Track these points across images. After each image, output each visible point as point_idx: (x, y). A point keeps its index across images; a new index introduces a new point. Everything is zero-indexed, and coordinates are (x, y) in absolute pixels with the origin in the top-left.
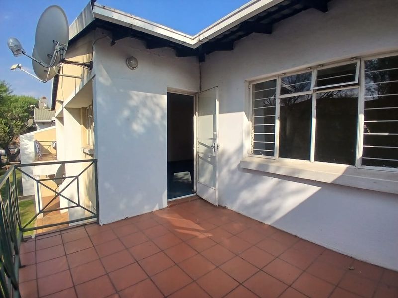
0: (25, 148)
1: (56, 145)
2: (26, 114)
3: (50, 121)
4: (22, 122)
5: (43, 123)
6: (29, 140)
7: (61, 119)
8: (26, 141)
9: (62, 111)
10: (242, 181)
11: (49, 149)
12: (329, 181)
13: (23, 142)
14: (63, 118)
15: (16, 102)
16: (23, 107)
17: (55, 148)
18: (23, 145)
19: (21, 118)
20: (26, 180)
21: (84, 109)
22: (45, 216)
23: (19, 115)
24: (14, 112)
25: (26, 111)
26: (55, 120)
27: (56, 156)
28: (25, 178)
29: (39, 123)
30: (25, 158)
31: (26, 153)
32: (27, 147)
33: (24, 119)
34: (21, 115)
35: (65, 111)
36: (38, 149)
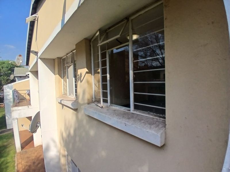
0: (8, 95)
1: (29, 92)
2: (10, 72)
3: (25, 75)
4: (7, 77)
5: (21, 77)
6: (10, 89)
7: (36, 73)
8: (8, 90)
9: (37, 63)
11: (24, 96)
13: (6, 91)
14: (37, 72)
15: (3, 64)
16: (8, 67)
17: (29, 95)
18: (6, 92)
19: (6, 75)
20: (8, 118)
21: (60, 59)
22: (23, 150)
23: (5, 72)
24: (2, 70)
25: (9, 70)
26: (28, 75)
27: (30, 101)
28: (7, 116)
29: (17, 77)
30: (7, 102)
31: (8, 98)
32: (8, 94)
33: (8, 75)
34: (6, 72)
35: (40, 62)
36: (16, 96)
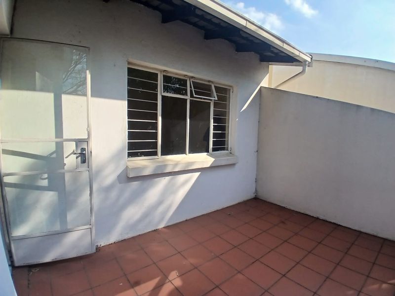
10: (127, 194)
12: (208, 166)
